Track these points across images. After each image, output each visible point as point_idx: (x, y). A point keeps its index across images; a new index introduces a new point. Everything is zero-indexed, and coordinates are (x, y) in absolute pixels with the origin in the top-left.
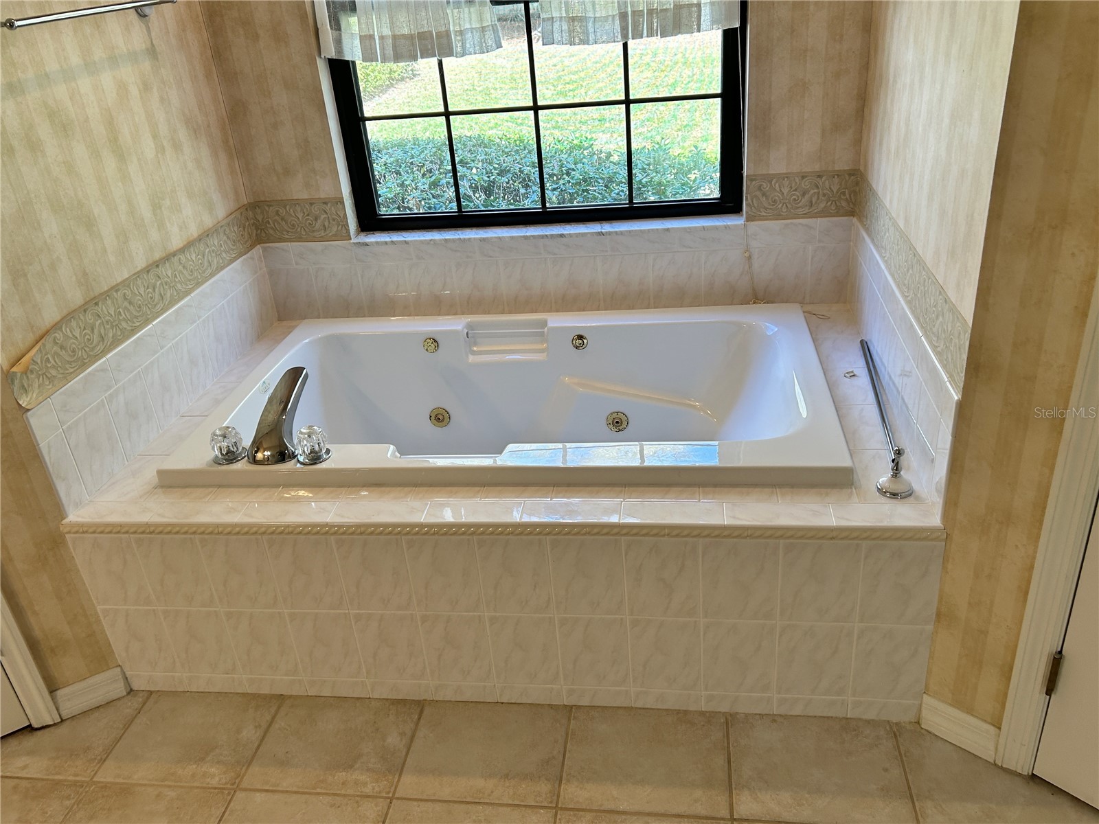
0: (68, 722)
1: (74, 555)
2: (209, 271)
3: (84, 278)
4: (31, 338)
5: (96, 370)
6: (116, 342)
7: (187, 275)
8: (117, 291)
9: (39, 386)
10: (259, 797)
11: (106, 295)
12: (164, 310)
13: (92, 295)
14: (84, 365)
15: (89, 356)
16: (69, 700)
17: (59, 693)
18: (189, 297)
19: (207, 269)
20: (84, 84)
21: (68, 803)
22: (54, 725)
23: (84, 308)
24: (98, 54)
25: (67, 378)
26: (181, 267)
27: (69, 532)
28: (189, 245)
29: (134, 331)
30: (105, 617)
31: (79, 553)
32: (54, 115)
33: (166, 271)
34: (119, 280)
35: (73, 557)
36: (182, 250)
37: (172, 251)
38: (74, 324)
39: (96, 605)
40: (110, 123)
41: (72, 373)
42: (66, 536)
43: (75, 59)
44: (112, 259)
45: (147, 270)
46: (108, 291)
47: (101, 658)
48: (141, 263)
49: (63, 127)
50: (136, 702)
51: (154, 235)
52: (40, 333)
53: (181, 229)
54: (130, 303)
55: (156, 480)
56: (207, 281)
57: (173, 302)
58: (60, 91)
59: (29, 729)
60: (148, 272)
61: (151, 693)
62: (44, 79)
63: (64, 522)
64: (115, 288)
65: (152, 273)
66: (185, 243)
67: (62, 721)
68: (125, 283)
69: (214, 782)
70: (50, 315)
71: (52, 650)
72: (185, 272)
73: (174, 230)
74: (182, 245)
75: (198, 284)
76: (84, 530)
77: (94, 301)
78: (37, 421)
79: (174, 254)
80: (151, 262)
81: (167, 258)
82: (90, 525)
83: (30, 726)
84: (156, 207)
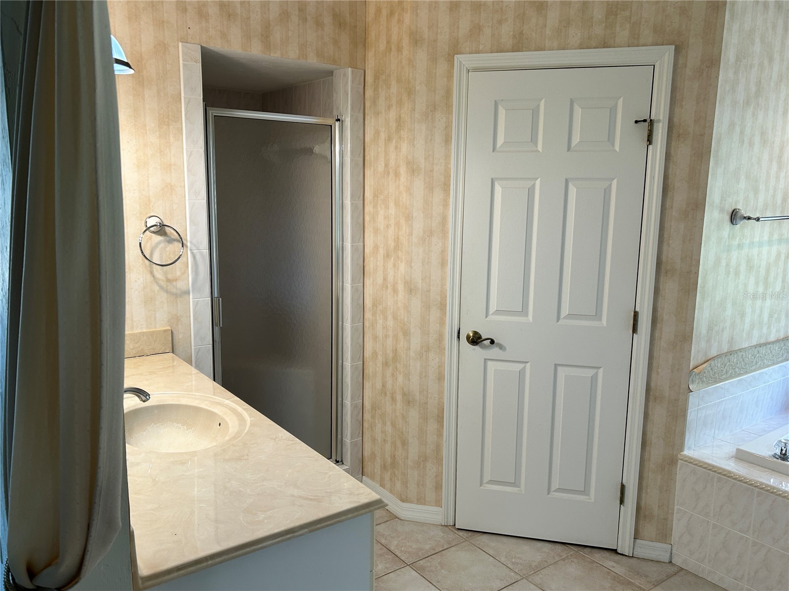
0: (635, 559)
1: (678, 473)
2: (781, 359)
3: (731, 341)
4: (704, 359)
5: (719, 386)
6: (731, 377)
7: (770, 357)
8: (741, 352)
9: (698, 383)
11: (736, 352)
12: (755, 370)
13: (731, 350)
14: (716, 382)
15: (719, 378)
16: (640, 548)
17: (638, 541)
18: (767, 369)
19: (780, 357)
20: (765, 249)
22: (628, 556)
23: (726, 354)
24: (776, 237)
25: (709, 384)
26: (769, 352)
27: (681, 460)
28: (778, 341)
29: (740, 375)
30: (677, 513)
31: (681, 472)
32: (749, 261)
33: (763, 350)
34: (743, 347)
35: (677, 474)
36: (773, 343)
37: (769, 341)
38: (720, 360)
39: (676, 504)
40: (768, 271)
41: (710, 383)
42: (679, 461)
43: (766, 238)
44: (744, 335)
45: (755, 347)
46: (737, 350)
47: (664, 535)
48: (754, 343)
49: (750, 268)
50: (671, 570)
51: (765, 330)
52: (707, 358)
53: (777, 331)
54: (743, 360)
56: (777, 364)
57: (760, 368)
58: (755, 251)
59: (615, 551)
60: (756, 347)
61: (682, 569)
62: (752, 244)
63: (681, 453)
64: (740, 350)
65: (757, 349)
66: (776, 339)
67: (632, 557)
68: (744, 349)
70: (714, 352)
71: (645, 517)
72: (770, 354)
73: (774, 331)
74: (774, 340)
75: (773, 364)
76: (691, 461)
77: (731, 353)
78: (692, 399)
79: (769, 343)
80: (758, 343)
81: (766, 344)
82: (695, 460)
83: (616, 550)
84: (771, 316)
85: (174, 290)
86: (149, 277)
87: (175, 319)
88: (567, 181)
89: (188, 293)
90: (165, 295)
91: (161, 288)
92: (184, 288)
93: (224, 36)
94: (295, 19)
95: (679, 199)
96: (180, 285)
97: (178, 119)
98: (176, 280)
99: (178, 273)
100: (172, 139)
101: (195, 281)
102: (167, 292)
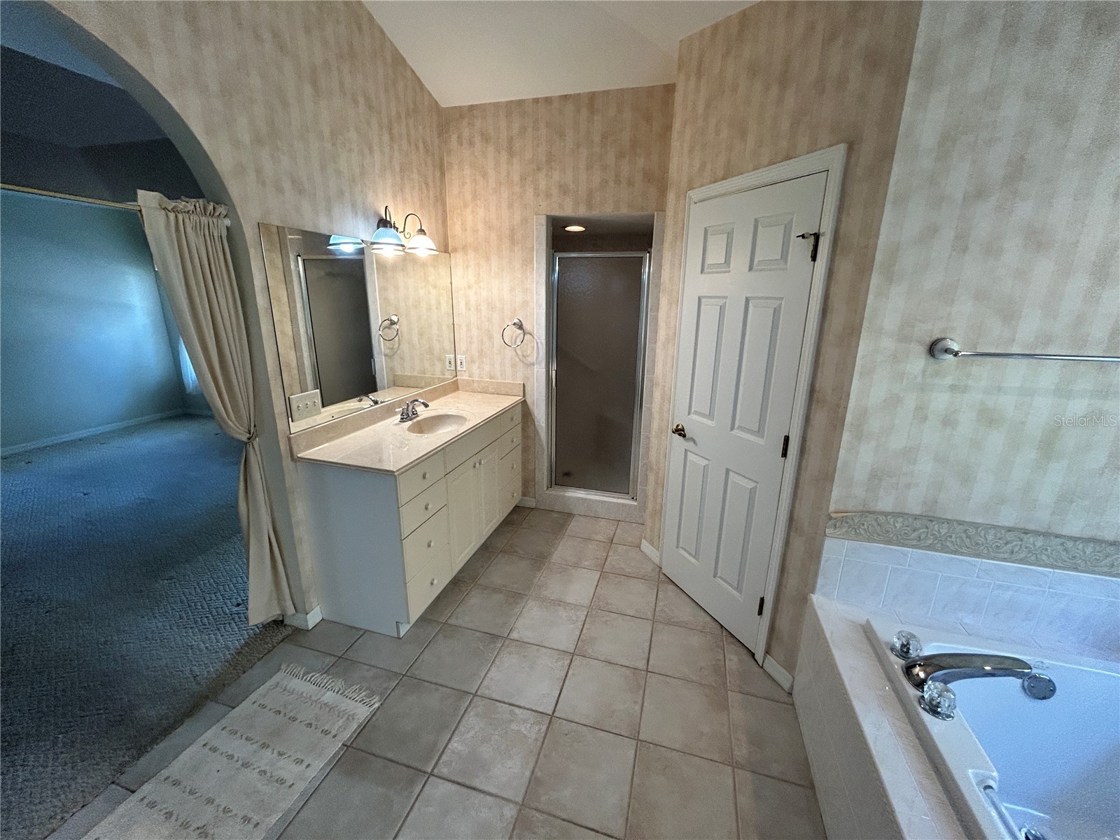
0: (761, 670)
5: (895, 549)
9: (846, 531)
10: (730, 781)
16: (769, 663)
18: (1050, 570)
21: (714, 683)
22: (759, 665)
25: (871, 540)
41: (876, 540)
42: (808, 601)
52: (868, 510)
55: (864, 622)
63: (811, 594)
67: (761, 666)
69: (737, 753)
70: (884, 507)
78: (828, 543)
83: (754, 654)
85: (526, 362)
86: (514, 353)
87: (527, 378)
88: (747, 300)
89: (534, 364)
90: (522, 364)
91: (520, 360)
92: (532, 361)
93: (561, 206)
94: (612, 184)
95: (837, 321)
96: (530, 359)
97: (532, 262)
98: (528, 356)
99: (529, 353)
100: (528, 274)
101: (537, 358)
102: (523, 362)
